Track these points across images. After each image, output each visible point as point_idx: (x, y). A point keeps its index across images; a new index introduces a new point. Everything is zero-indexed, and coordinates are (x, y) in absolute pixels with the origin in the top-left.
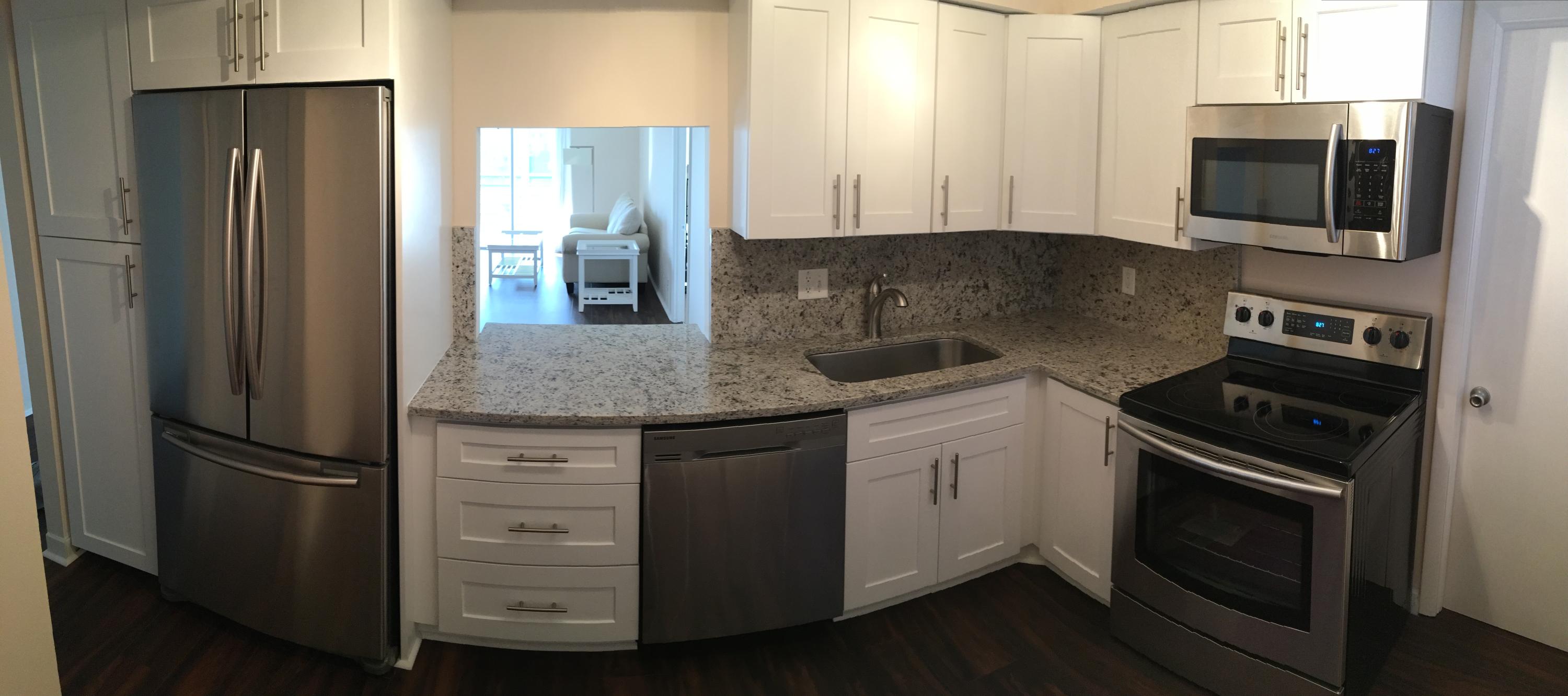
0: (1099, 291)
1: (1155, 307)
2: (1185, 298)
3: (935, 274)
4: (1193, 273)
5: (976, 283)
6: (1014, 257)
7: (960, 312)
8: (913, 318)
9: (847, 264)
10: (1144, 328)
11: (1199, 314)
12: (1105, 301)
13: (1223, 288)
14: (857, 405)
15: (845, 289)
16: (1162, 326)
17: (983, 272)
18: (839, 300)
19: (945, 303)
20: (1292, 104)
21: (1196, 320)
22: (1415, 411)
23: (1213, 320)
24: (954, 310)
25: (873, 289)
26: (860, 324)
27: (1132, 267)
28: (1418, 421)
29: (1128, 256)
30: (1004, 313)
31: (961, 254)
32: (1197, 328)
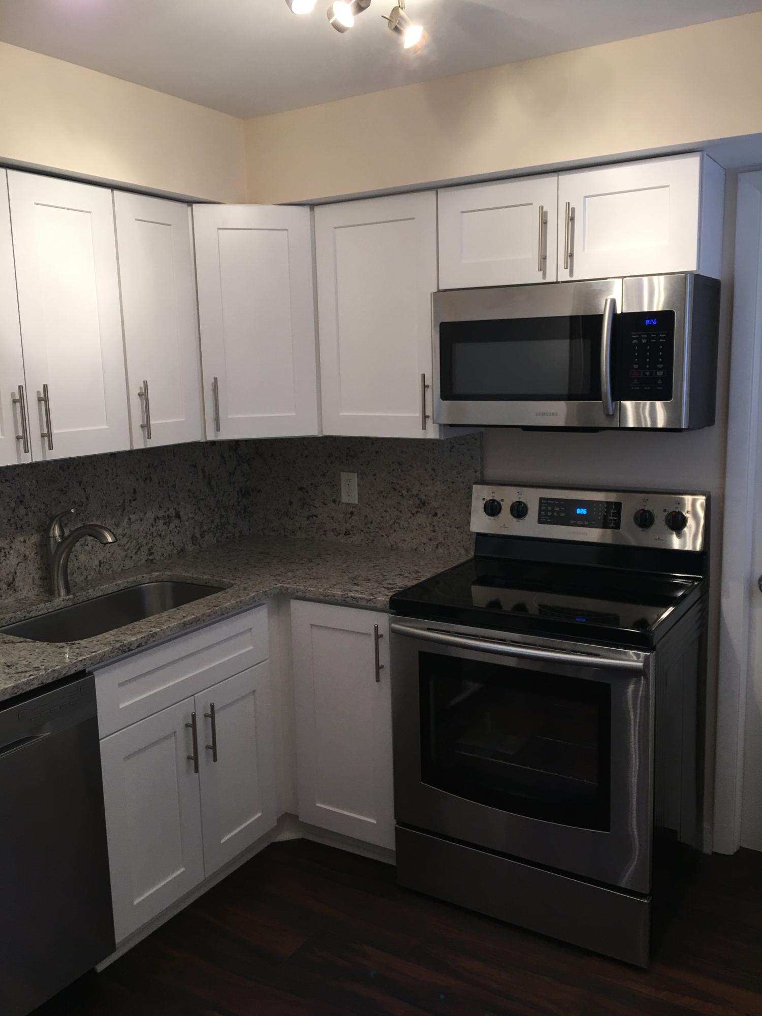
0: (310, 505)
1: (384, 514)
2: (419, 499)
3: (120, 506)
4: (426, 470)
5: (167, 513)
6: (204, 478)
7: (152, 551)
8: (100, 566)
9: (13, 505)
10: (373, 540)
11: (436, 515)
12: (320, 517)
13: (463, 482)
14: (106, 661)
15: (14, 538)
16: (394, 534)
17: (172, 499)
18: (7, 553)
19: (135, 541)
20: (557, 282)
21: (433, 522)
22: (695, 603)
23: (453, 520)
24: (145, 549)
25: (54, 532)
26: (37, 582)
27: (353, 472)
28: (700, 613)
29: (346, 460)
30: (200, 546)
31: (146, 479)
32: (434, 531)
